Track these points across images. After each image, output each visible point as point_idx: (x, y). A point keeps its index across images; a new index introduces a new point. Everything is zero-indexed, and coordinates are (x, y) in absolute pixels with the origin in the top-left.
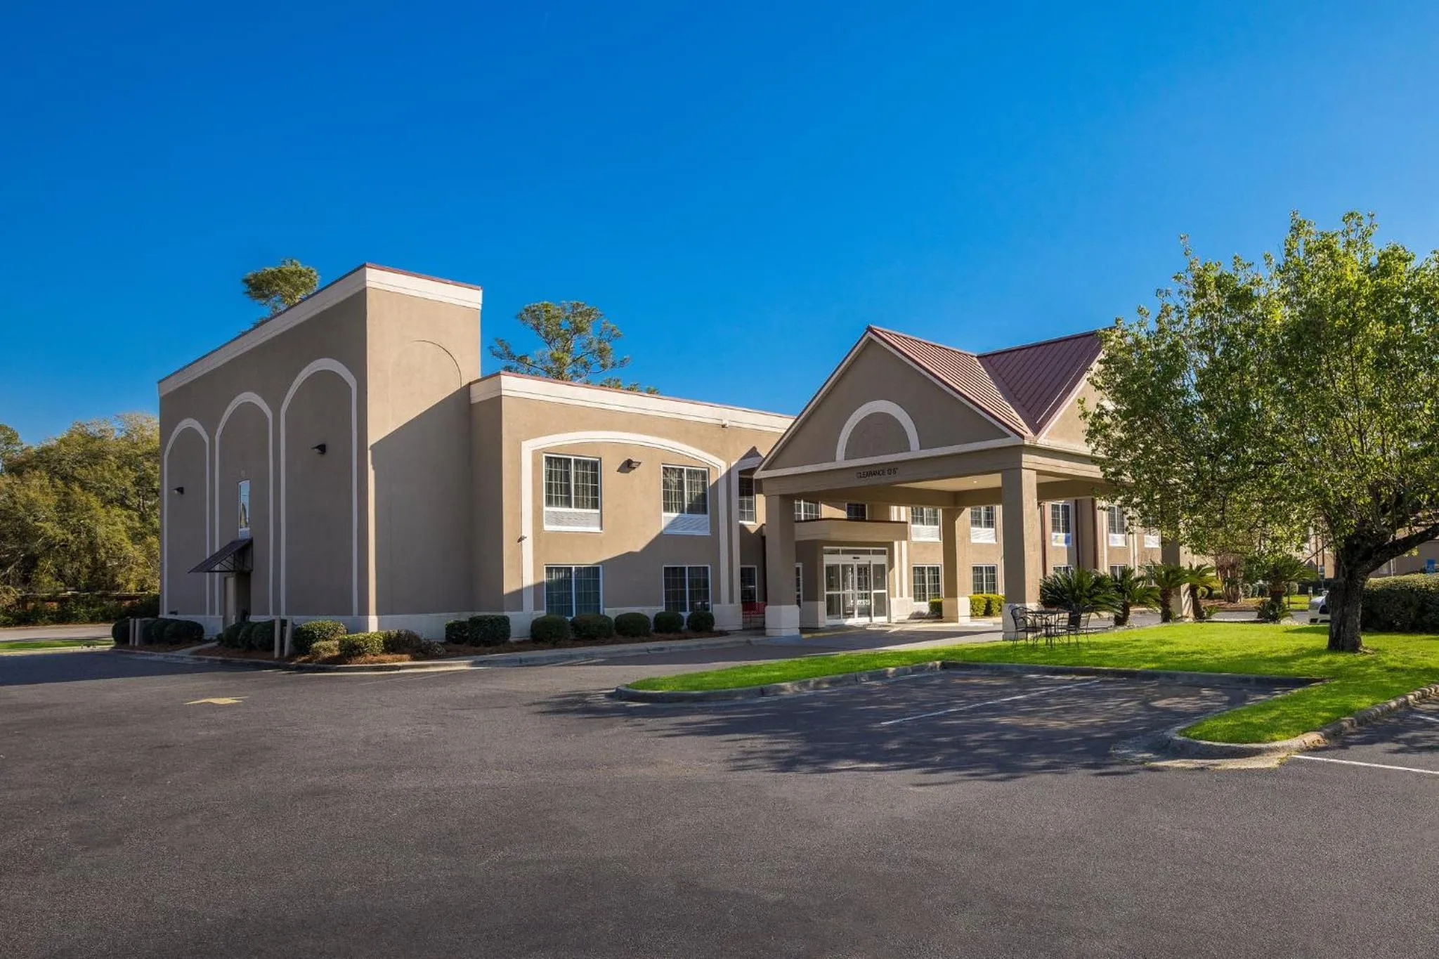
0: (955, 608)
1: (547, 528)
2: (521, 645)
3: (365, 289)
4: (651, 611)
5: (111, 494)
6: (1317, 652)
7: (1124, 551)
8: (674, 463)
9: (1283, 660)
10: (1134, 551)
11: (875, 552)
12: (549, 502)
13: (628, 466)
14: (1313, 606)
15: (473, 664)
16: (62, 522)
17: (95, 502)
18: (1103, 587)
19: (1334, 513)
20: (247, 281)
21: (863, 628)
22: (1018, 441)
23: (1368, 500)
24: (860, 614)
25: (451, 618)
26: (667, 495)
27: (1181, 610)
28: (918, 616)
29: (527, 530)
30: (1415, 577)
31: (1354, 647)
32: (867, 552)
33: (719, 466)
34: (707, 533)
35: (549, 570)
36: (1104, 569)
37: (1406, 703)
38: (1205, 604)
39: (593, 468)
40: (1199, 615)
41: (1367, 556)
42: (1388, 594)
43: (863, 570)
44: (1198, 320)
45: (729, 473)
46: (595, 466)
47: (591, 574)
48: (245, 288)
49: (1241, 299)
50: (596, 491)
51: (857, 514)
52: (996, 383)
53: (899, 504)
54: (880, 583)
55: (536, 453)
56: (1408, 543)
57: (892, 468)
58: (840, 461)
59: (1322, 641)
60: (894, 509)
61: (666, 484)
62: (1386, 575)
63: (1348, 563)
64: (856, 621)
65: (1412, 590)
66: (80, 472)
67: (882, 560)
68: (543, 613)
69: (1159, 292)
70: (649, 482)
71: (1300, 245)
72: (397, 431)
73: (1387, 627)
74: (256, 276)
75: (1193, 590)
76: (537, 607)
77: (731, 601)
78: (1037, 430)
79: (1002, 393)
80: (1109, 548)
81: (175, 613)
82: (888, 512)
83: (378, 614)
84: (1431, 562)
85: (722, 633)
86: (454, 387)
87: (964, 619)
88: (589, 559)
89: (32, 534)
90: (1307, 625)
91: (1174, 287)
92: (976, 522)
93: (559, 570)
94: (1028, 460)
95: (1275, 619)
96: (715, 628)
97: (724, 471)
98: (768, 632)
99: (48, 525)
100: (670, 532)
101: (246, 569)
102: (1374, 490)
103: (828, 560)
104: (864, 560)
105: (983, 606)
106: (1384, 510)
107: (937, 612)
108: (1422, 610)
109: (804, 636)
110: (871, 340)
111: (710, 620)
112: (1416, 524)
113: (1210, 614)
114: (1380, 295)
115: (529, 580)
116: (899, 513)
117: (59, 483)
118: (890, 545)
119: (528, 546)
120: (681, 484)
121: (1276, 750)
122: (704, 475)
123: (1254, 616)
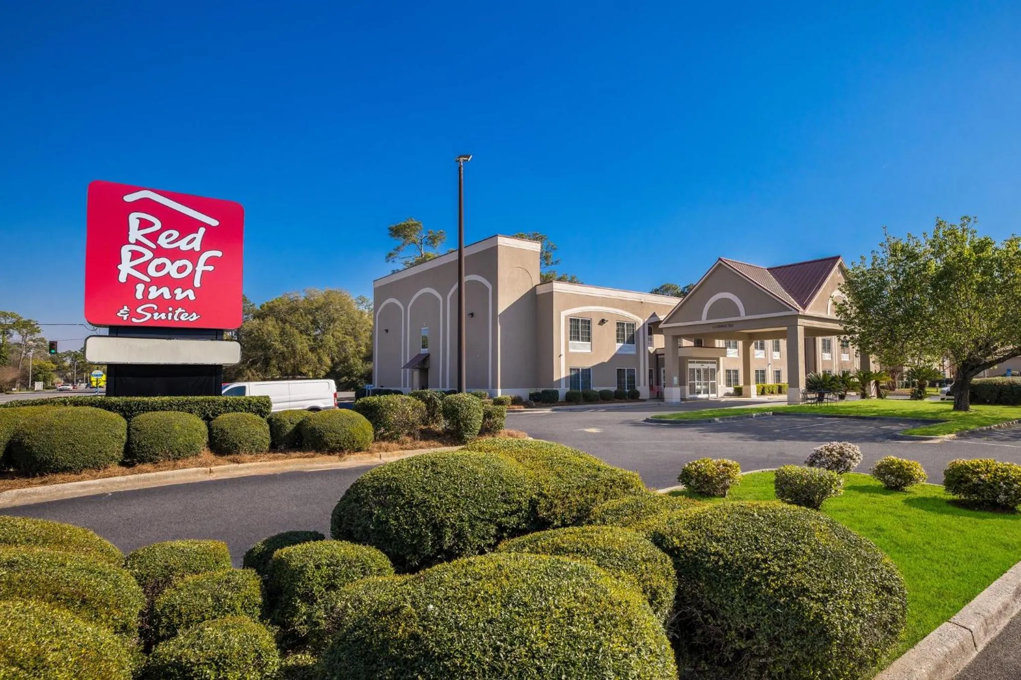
0: (749, 390)
1: (571, 350)
2: (562, 404)
3: (497, 246)
4: (614, 389)
5: (302, 328)
6: (950, 411)
7: (831, 362)
8: (621, 320)
9: (933, 414)
10: (836, 363)
11: (711, 363)
12: (571, 339)
13: (602, 322)
14: (942, 392)
15: (553, 411)
16: (282, 342)
17: (296, 332)
18: (836, 381)
19: (956, 350)
20: (390, 229)
21: (707, 399)
22: (796, 313)
23: (973, 346)
24: (704, 393)
25: (533, 391)
26: (618, 336)
27: (871, 393)
28: (728, 394)
29: (563, 352)
30: (997, 378)
31: (966, 409)
32: (708, 363)
33: (640, 321)
34: (634, 352)
35: (571, 370)
36: (820, 371)
37: (990, 428)
38: (883, 391)
39: (587, 323)
40: (880, 396)
41: (972, 369)
42: (982, 386)
43: (706, 371)
44: (892, 265)
45: (644, 324)
46: (589, 322)
47: (587, 372)
48: (388, 232)
49: (913, 256)
50: (589, 334)
51: (698, 344)
52: (779, 283)
53: (720, 338)
54: (713, 378)
55: (566, 317)
56: (992, 364)
57: (730, 324)
58: (704, 320)
59: (951, 407)
60: (717, 341)
61: (618, 331)
62: (981, 377)
63: (963, 372)
64: (702, 396)
65: (995, 384)
66: (288, 318)
67: (714, 366)
68: (568, 389)
69: (873, 252)
70: (611, 329)
71: (941, 233)
72: (509, 308)
73: (983, 402)
74: (396, 227)
75: (877, 383)
76: (566, 387)
77: (645, 385)
78: (804, 307)
79: (784, 288)
80: (822, 360)
81: (382, 387)
82: (714, 343)
83: (501, 388)
84: (1009, 370)
85: (644, 400)
86: (530, 287)
87: (754, 397)
88: (588, 365)
89: (270, 347)
90: (939, 400)
91: (880, 250)
92: (756, 348)
93: (575, 370)
94: (800, 321)
95: (921, 398)
96: (640, 398)
97: (642, 324)
98: (666, 400)
99: (276, 343)
100: (620, 353)
101: (426, 367)
102: (976, 342)
103: (690, 366)
104: (706, 366)
105: (760, 390)
106: (981, 349)
107: (739, 392)
108: (1000, 394)
109: (683, 402)
110: (720, 264)
111: (638, 393)
112: (996, 354)
113: (885, 395)
114: (979, 260)
115: (563, 375)
116: (719, 343)
117: (280, 323)
118: (718, 359)
119: (563, 358)
120: (623, 330)
121: (939, 438)
122: (633, 325)
123: (909, 397)
